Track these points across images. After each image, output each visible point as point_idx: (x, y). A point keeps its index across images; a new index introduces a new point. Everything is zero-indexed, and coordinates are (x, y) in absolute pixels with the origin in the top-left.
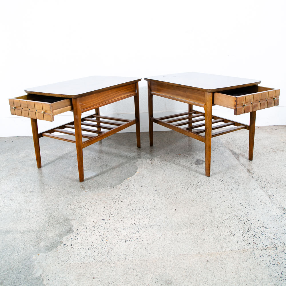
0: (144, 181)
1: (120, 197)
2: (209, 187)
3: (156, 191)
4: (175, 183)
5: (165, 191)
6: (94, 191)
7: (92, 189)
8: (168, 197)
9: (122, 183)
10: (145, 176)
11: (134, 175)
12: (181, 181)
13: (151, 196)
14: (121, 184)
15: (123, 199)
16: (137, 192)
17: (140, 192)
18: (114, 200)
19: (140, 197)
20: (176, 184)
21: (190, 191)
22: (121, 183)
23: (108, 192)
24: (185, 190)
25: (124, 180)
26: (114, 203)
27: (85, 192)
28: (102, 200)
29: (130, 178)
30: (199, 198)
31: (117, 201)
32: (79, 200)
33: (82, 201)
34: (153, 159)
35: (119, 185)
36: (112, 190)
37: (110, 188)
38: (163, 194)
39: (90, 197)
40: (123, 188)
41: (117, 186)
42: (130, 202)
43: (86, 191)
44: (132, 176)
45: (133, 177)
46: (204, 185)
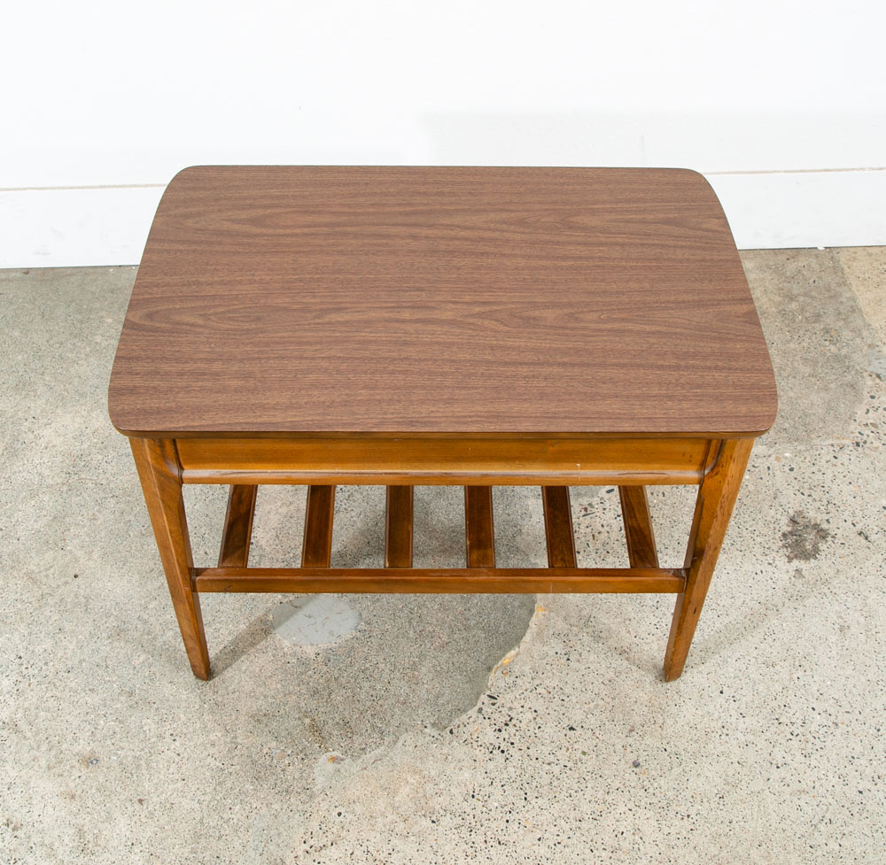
0: (577, 685)
1: (490, 807)
2: (859, 748)
3: (636, 765)
4: (711, 708)
5: (676, 770)
6: (368, 756)
7: (358, 741)
8: (693, 812)
9: (482, 696)
10: (578, 647)
11: (527, 638)
12: (737, 697)
13: (622, 808)
14: (479, 704)
15: (503, 825)
16: (556, 770)
17: (569, 772)
18: (465, 832)
19: (572, 815)
20: (716, 715)
21: (783, 772)
22: (477, 698)
23: (432, 768)
24: (759, 768)
25: (489, 669)
26: (470, 851)
27: (331, 767)
28: (416, 829)
29: (513, 652)
30: (822, 827)
31: (479, 839)
32: (314, 825)
33: (331, 838)
34: (595, 500)
35: (473, 712)
36: (445, 751)
37: (435, 732)
38: (670, 794)
39: (358, 808)
40: (490, 736)
41: (464, 717)
42: (535, 848)
43: (334, 759)
44: (518, 639)
45: (523, 646)
46: (838, 732)
